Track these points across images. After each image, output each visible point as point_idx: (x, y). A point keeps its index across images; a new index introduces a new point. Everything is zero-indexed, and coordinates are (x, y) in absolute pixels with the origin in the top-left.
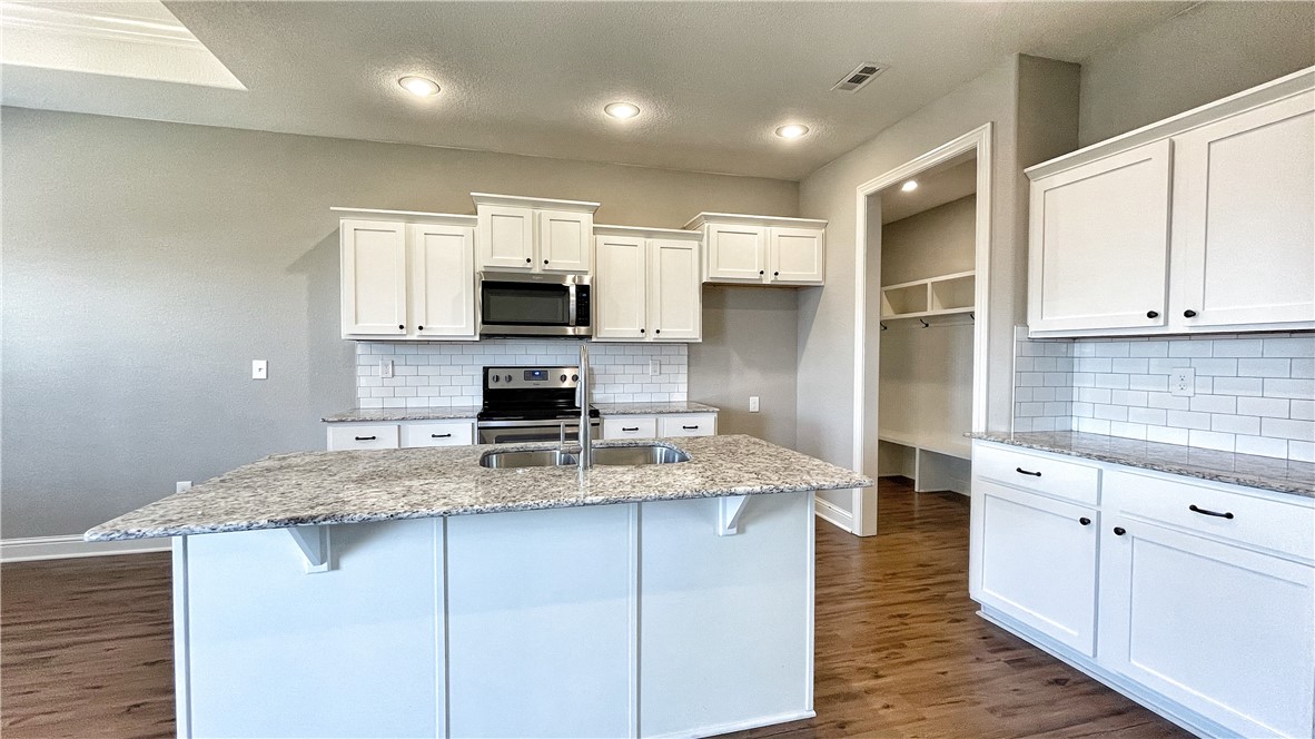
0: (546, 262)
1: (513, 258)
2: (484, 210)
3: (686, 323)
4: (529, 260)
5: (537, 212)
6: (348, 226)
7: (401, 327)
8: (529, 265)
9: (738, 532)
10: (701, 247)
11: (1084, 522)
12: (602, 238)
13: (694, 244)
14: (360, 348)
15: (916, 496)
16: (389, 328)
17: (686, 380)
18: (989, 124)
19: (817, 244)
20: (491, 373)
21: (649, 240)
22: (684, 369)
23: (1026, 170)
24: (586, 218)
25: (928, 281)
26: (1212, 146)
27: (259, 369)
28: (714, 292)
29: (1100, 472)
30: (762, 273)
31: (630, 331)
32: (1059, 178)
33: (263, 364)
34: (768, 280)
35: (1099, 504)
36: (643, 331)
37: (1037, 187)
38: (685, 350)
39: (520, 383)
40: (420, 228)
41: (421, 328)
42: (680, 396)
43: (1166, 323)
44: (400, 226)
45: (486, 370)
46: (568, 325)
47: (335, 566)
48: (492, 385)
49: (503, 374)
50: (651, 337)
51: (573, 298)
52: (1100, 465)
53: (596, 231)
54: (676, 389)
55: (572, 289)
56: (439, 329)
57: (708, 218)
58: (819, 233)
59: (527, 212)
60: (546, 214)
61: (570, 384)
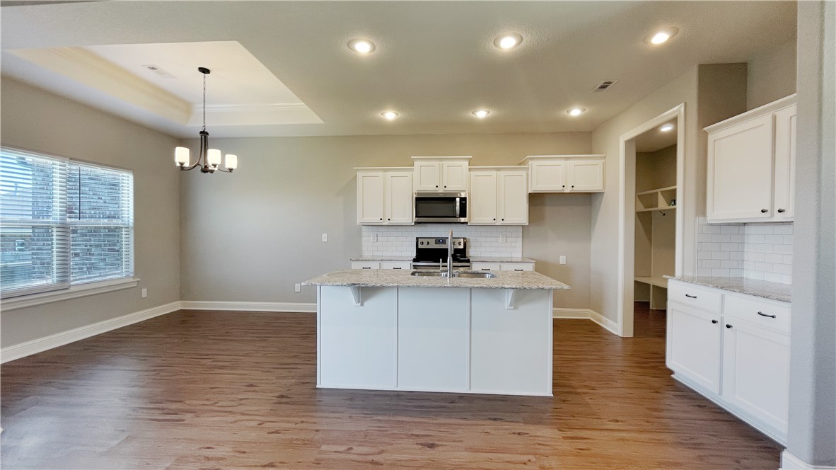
0: (445, 187)
1: (430, 186)
2: (417, 164)
3: (520, 214)
4: (437, 186)
5: (441, 163)
6: (360, 175)
7: (381, 219)
8: (437, 189)
9: (515, 308)
10: (528, 175)
11: (714, 322)
12: (473, 173)
13: (524, 173)
14: (364, 229)
15: (650, 312)
16: (376, 220)
17: (521, 246)
18: (683, 104)
19: (599, 168)
20: (420, 241)
21: (498, 172)
22: (520, 240)
23: (704, 129)
24: (465, 164)
25: (659, 190)
27: (325, 237)
28: (536, 199)
29: (723, 296)
30: (564, 186)
31: (489, 221)
32: (721, 134)
34: (568, 190)
35: (722, 312)
36: (494, 219)
37: (711, 138)
38: (521, 230)
39: (433, 246)
40: (389, 174)
41: (389, 219)
42: (518, 255)
44: (380, 174)
45: (417, 239)
46: (455, 217)
47: (362, 305)
48: (420, 246)
49: (425, 241)
50: (499, 222)
51: (458, 204)
52: (722, 292)
53: (470, 170)
54: (514, 248)
55: (458, 200)
56: (397, 220)
57: (531, 159)
58: (601, 162)
59: (436, 163)
60: (446, 163)
61: (457, 246)
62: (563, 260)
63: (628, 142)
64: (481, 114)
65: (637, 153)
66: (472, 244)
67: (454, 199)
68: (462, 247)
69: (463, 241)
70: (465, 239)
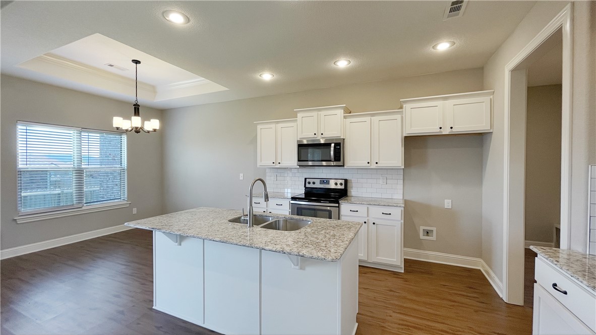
0: (322, 134)
1: (307, 136)
2: (300, 115)
3: (395, 156)
4: (315, 134)
5: (319, 113)
6: (259, 127)
7: (273, 163)
8: (315, 136)
9: (301, 269)
10: (402, 117)
12: (349, 120)
13: (398, 117)
14: (267, 171)
16: (270, 163)
17: (402, 188)
18: (569, 6)
19: (485, 107)
20: (308, 180)
21: (372, 118)
22: (402, 182)
24: (340, 113)
27: (241, 177)
30: (441, 128)
31: (363, 164)
33: (241, 175)
34: (446, 131)
36: (368, 163)
38: (401, 172)
39: (318, 185)
40: (280, 125)
41: (279, 163)
42: (399, 197)
44: (274, 126)
45: (306, 179)
46: (331, 161)
48: (308, 185)
49: (311, 181)
50: (374, 166)
51: (332, 149)
53: (345, 117)
54: (396, 191)
55: (333, 145)
56: (285, 164)
57: (406, 102)
58: (487, 99)
59: (315, 114)
60: (323, 113)
61: (339, 187)
62: (448, 204)
64: (343, 64)
66: (354, 185)
67: (329, 145)
68: (343, 187)
69: (343, 182)
70: (346, 181)
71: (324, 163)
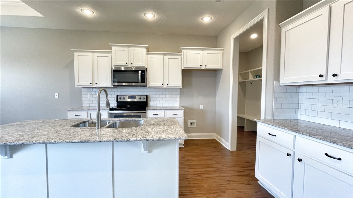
0: (132, 64)
1: (122, 63)
2: (114, 49)
3: (177, 81)
4: (126, 63)
5: (129, 49)
6: (76, 54)
7: (91, 83)
8: (127, 65)
9: (149, 152)
10: (181, 58)
11: (288, 155)
12: (150, 56)
13: (179, 57)
14: (83, 90)
15: (245, 133)
16: (87, 84)
17: (179, 100)
18: (267, 9)
19: (220, 56)
20: (119, 97)
21: (164, 56)
22: (179, 96)
23: (279, 25)
24: (145, 50)
26: (345, 6)
27: (56, 95)
28: (187, 73)
29: (295, 136)
30: (201, 66)
31: (159, 85)
32: (290, 26)
33: (57, 94)
34: (203, 68)
35: (294, 148)
36: (163, 84)
37: (283, 30)
38: (179, 90)
39: (127, 100)
40: (96, 55)
41: (96, 84)
42: (177, 104)
43: (327, 79)
44: (90, 54)
45: (117, 96)
46: (138, 82)
48: (119, 100)
49: (122, 97)
50: (165, 86)
51: (140, 75)
52: (295, 134)
53: (147, 54)
54: (176, 101)
55: (140, 72)
56: (101, 84)
57: (184, 49)
58: (221, 52)
59: (126, 49)
60: (132, 49)
61: (142, 100)
62: (201, 107)
63: (235, 39)
64: (150, 16)
65: (239, 52)
66: (152, 99)
67: (137, 71)
68: (145, 100)
69: (145, 97)
70: (147, 96)
71: (134, 84)
